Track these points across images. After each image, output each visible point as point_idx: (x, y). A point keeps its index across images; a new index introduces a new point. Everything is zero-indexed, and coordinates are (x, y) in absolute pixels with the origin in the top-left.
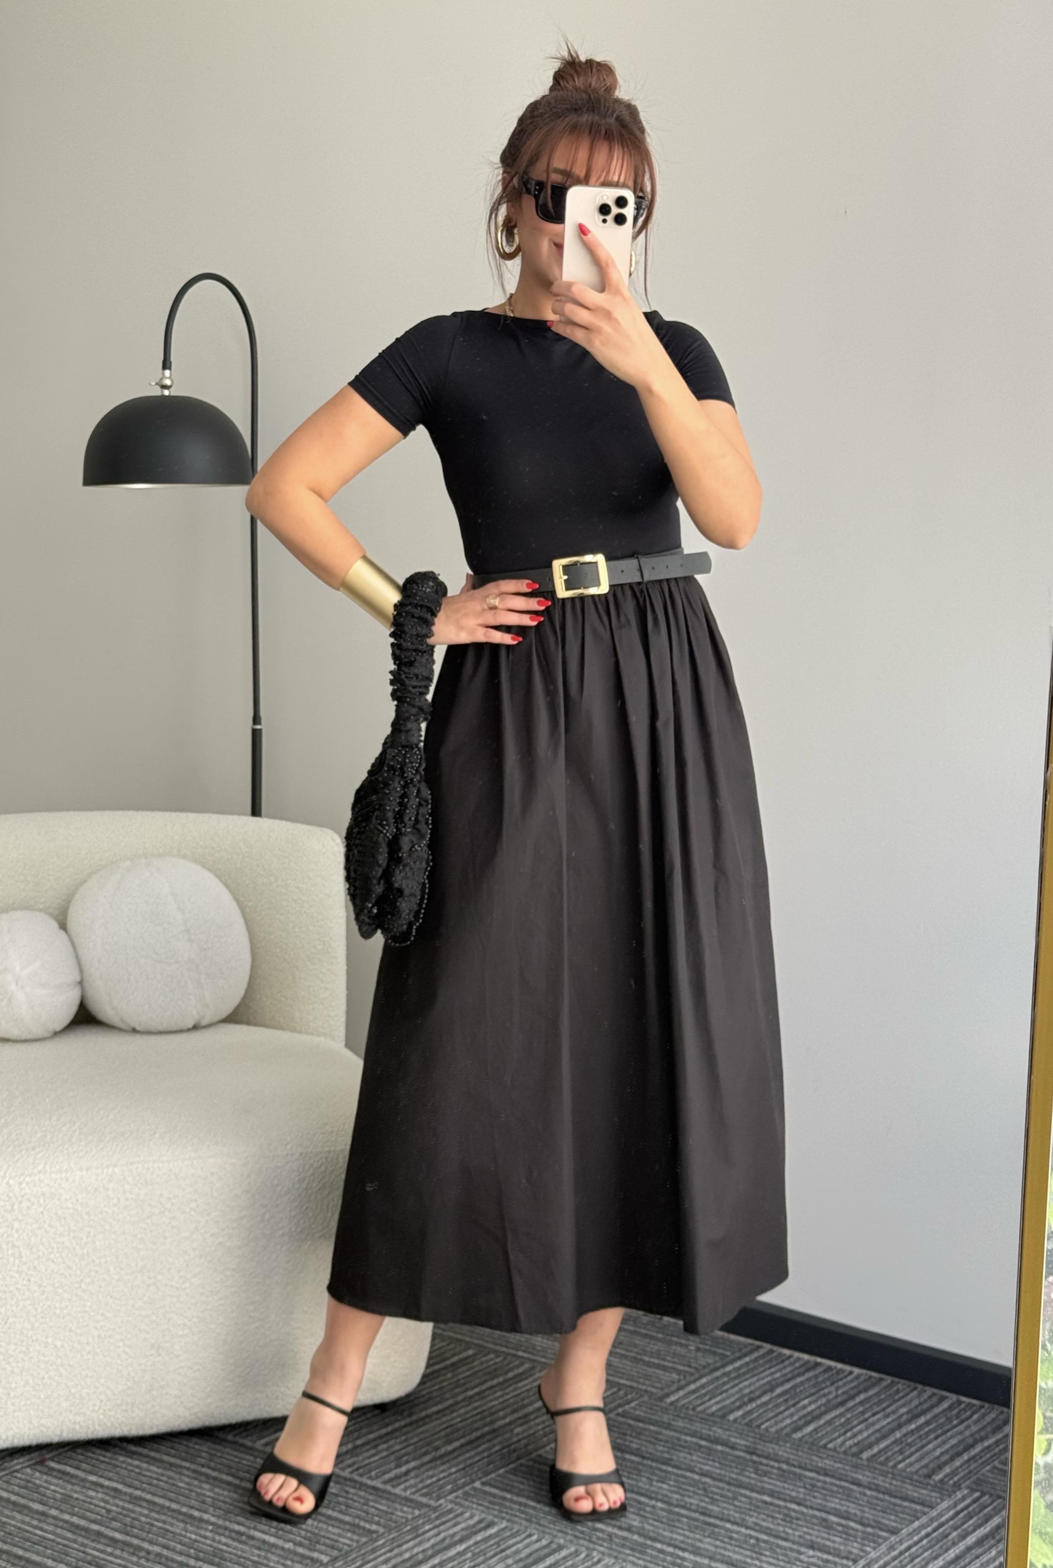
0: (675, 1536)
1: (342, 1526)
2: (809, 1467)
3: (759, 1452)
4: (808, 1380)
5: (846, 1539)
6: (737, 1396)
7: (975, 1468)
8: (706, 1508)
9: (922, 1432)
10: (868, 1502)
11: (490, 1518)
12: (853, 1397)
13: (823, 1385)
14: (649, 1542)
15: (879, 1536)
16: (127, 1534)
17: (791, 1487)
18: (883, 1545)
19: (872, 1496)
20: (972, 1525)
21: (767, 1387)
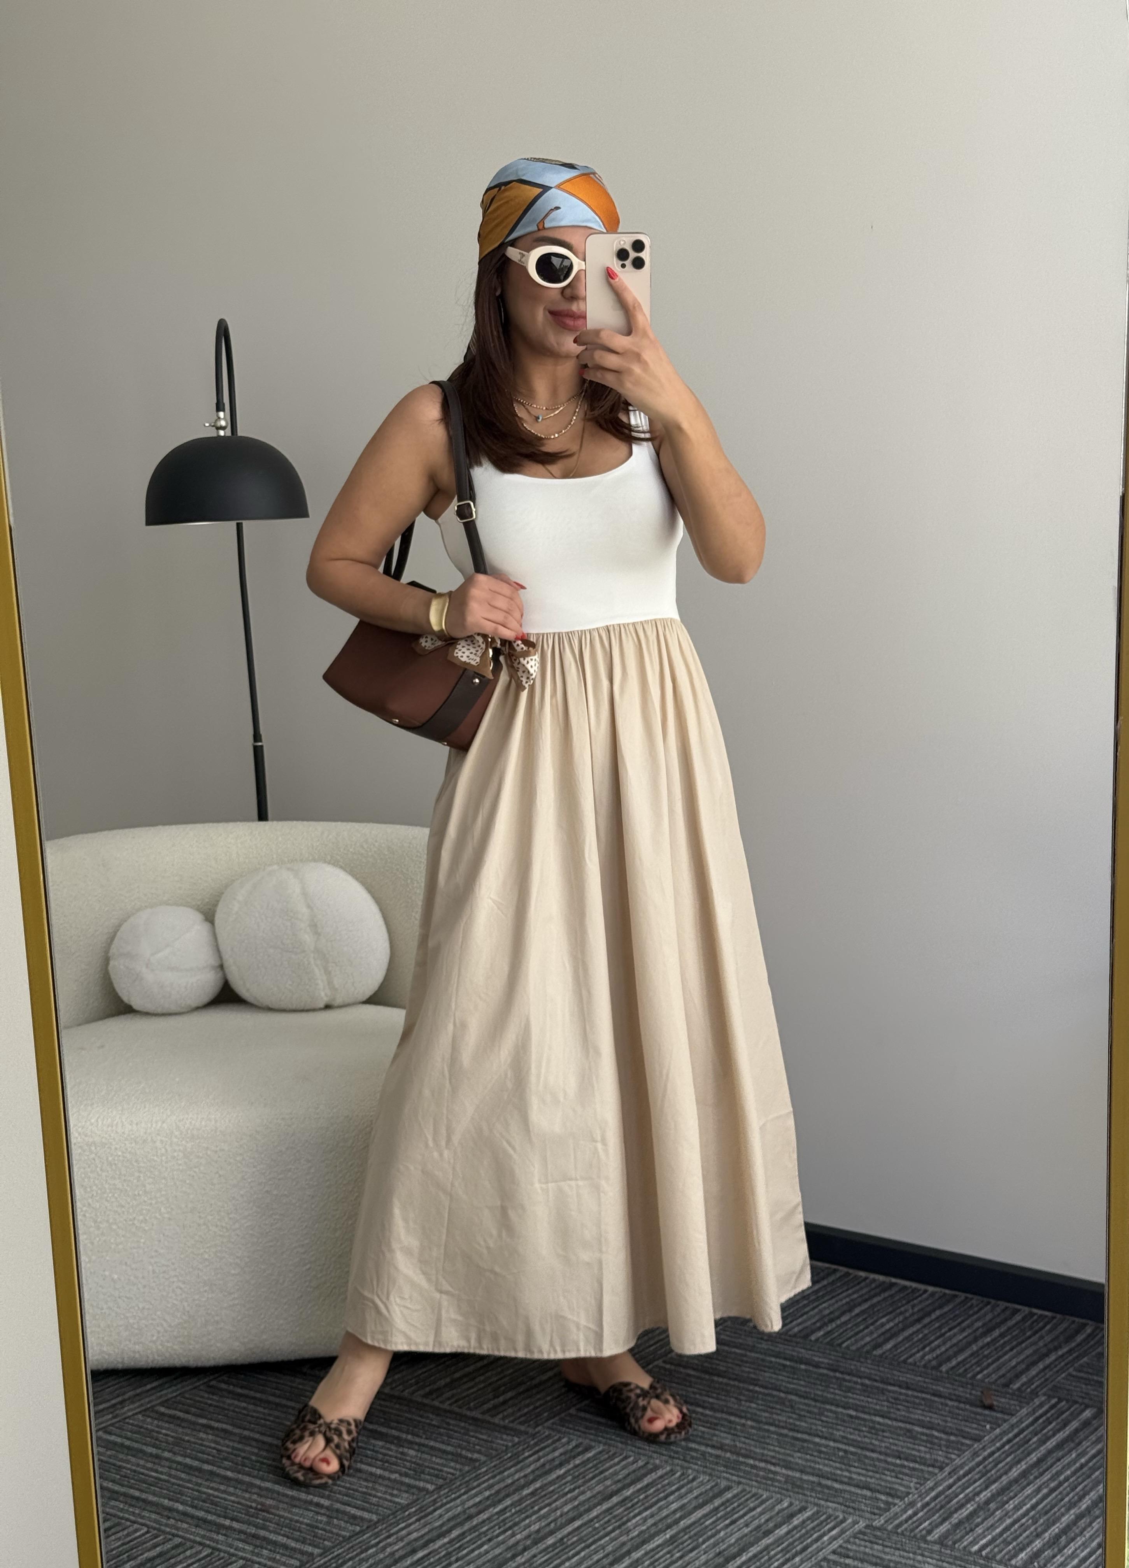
0: (766, 1452)
1: (445, 1456)
2: (892, 1382)
3: (842, 1370)
4: (885, 1299)
5: (930, 1448)
6: (817, 1318)
7: (1051, 1376)
8: (795, 1424)
9: (998, 1345)
10: (950, 1412)
11: (586, 1442)
12: (929, 1314)
13: (900, 1304)
14: (741, 1459)
15: (962, 1444)
16: (239, 1472)
17: (875, 1401)
18: (967, 1453)
19: (953, 1406)
20: (1051, 1430)
21: (845, 1308)
